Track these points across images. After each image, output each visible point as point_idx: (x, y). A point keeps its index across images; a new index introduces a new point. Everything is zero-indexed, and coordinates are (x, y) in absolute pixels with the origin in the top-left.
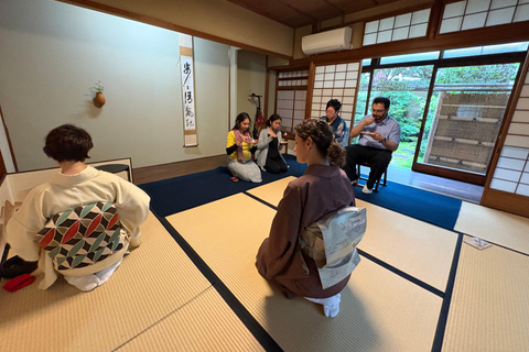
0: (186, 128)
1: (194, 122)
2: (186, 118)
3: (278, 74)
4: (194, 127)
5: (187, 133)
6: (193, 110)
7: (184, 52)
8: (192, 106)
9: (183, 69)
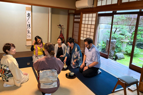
0: (27, 38)
1: (31, 36)
2: (27, 34)
3: (74, 16)
4: (31, 38)
5: (28, 40)
6: (30, 31)
7: (27, 9)
8: (30, 30)
9: (27, 15)
